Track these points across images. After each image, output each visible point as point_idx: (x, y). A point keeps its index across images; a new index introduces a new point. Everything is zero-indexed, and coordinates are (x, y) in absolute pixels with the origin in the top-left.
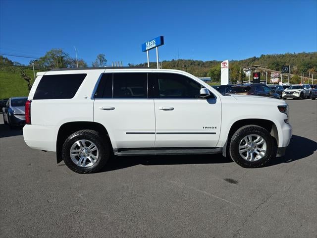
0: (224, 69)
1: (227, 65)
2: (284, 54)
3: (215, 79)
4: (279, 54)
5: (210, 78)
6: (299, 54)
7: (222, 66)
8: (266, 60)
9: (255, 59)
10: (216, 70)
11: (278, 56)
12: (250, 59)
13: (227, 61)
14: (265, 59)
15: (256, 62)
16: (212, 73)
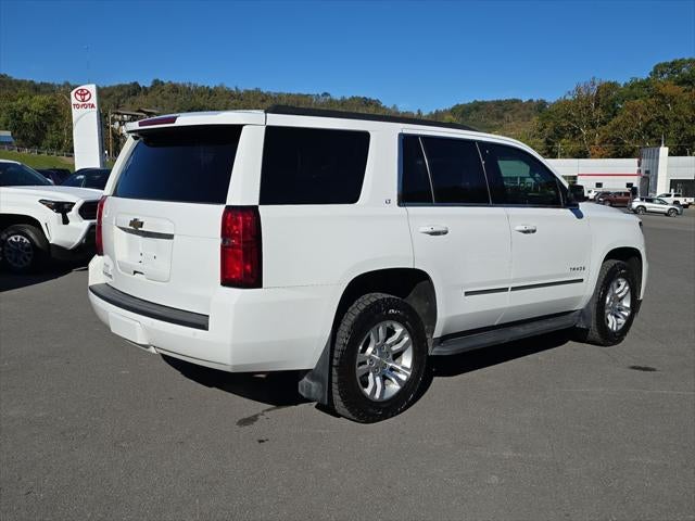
0: (83, 110)
1: (94, 100)
2: (212, 87)
3: (24, 138)
4: (200, 85)
5: (8, 133)
6: (248, 92)
7: (74, 101)
8: (168, 98)
9: (135, 90)
10: (26, 109)
11: (196, 91)
12: (121, 87)
13: (92, 88)
14: (165, 93)
15: (141, 98)
16: (13, 117)
